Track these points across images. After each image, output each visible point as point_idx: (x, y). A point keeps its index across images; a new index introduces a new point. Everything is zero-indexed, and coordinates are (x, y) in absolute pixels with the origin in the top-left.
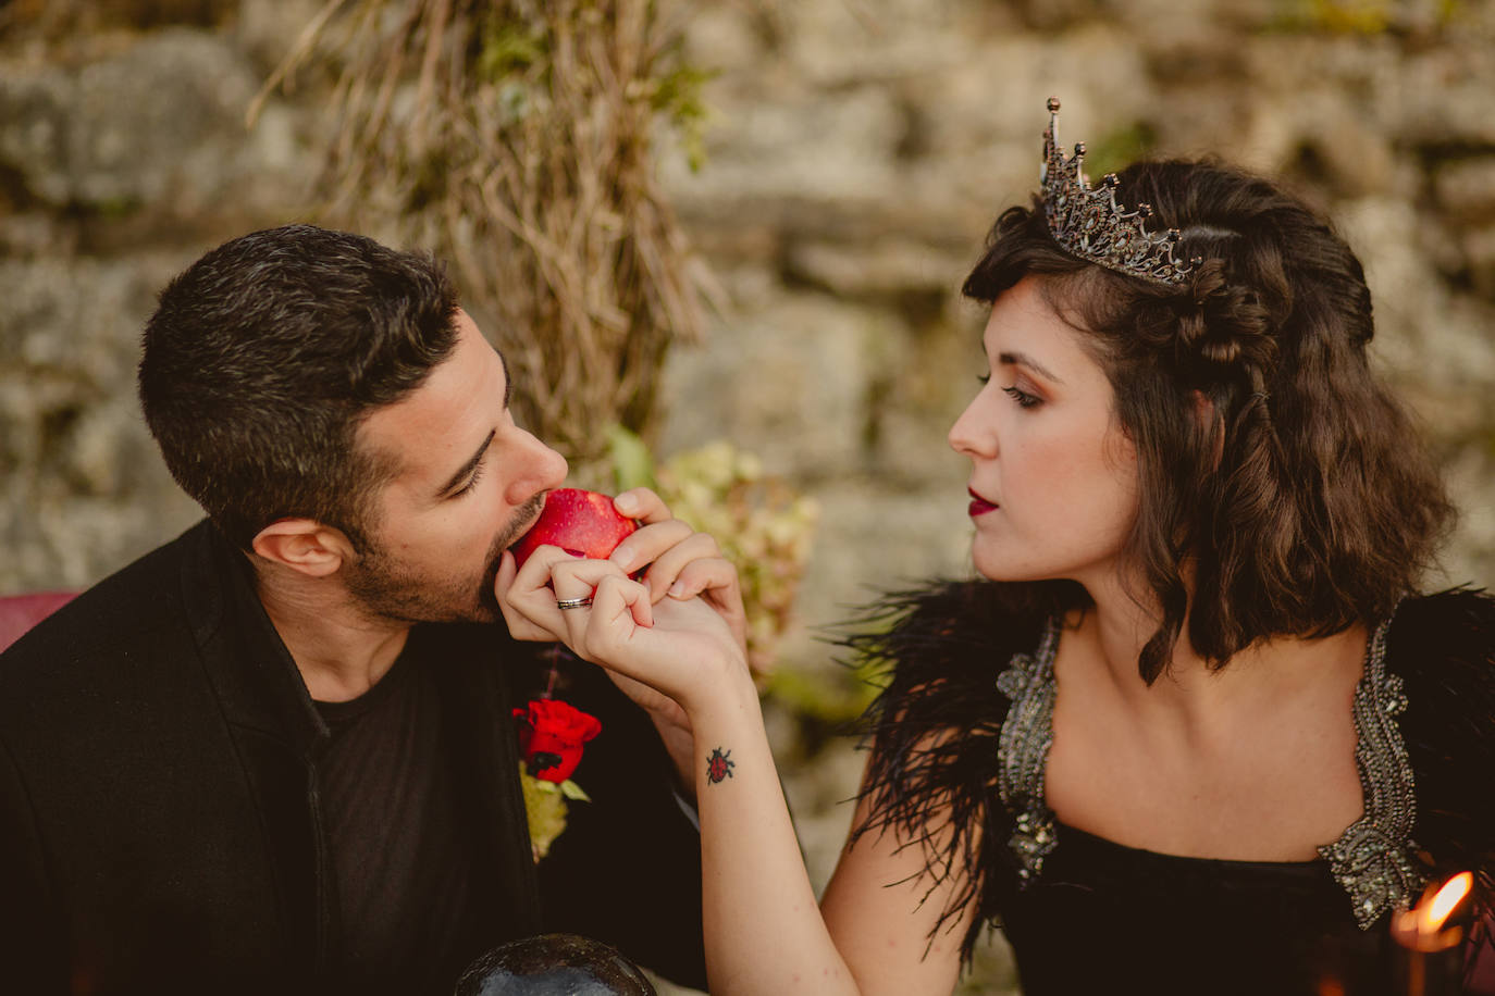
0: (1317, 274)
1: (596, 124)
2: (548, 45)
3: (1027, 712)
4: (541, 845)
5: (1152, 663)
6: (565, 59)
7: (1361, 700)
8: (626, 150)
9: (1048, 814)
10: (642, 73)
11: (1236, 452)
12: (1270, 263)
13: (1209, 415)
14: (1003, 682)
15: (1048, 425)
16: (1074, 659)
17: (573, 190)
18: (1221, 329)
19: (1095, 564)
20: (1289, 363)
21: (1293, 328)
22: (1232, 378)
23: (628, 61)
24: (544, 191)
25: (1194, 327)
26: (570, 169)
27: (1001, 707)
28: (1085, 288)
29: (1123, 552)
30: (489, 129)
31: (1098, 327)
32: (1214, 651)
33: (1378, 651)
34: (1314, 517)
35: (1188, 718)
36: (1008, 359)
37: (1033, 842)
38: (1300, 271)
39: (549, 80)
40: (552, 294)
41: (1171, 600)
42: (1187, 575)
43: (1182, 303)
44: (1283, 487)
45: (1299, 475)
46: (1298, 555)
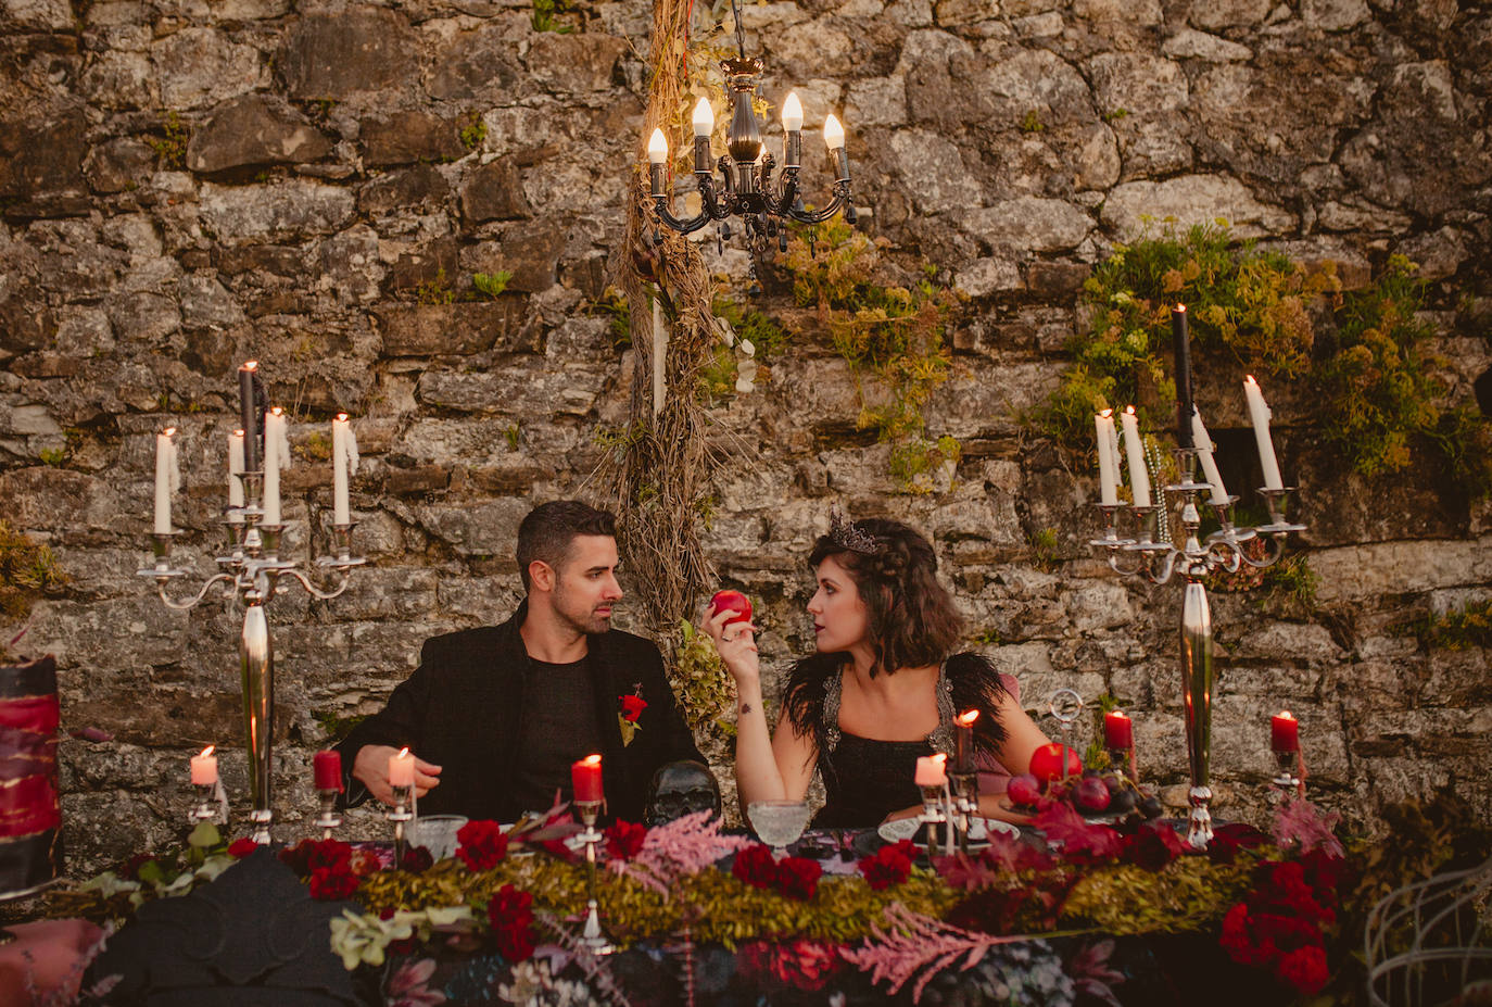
0: (916, 548)
1: (677, 516)
2: (660, 490)
3: (831, 697)
4: (626, 743)
5: (873, 672)
6: (666, 495)
7: (938, 688)
8: (687, 524)
9: (838, 728)
10: (690, 499)
11: (896, 603)
12: (903, 546)
13: (887, 593)
14: (826, 686)
15: (838, 599)
16: (847, 679)
17: (670, 537)
18: (889, 566)
19: (853, 644)
20: (909, 577)
21: (911, 566)
22: (893, 581)
23: (687, 495)
24: (661, 536)
25: (880, 565)
26: (669, 531)
27: (824, 693)
28: (846, 556)
29: (863, 639)
30: (642, 516)
31: (850, 567)
32: (890, 671)
33: (943, 672)
34: (919, 625)
35: (884, 696)
36: (824, 581)
37: (833, 739)
38: (913, 549)
39: (661, 501)
40: (663, 570)
41: (877, 652)
42: (882, 644)
43: (875, 558)
44: (910, 615)
45: (914, 611)
46: (915, 636)
